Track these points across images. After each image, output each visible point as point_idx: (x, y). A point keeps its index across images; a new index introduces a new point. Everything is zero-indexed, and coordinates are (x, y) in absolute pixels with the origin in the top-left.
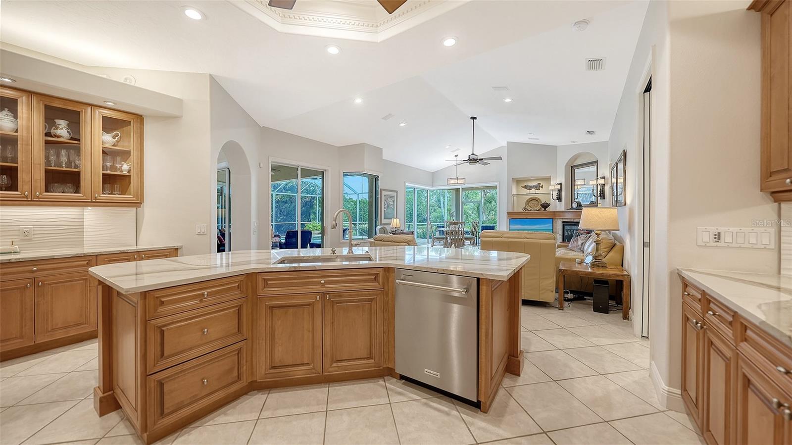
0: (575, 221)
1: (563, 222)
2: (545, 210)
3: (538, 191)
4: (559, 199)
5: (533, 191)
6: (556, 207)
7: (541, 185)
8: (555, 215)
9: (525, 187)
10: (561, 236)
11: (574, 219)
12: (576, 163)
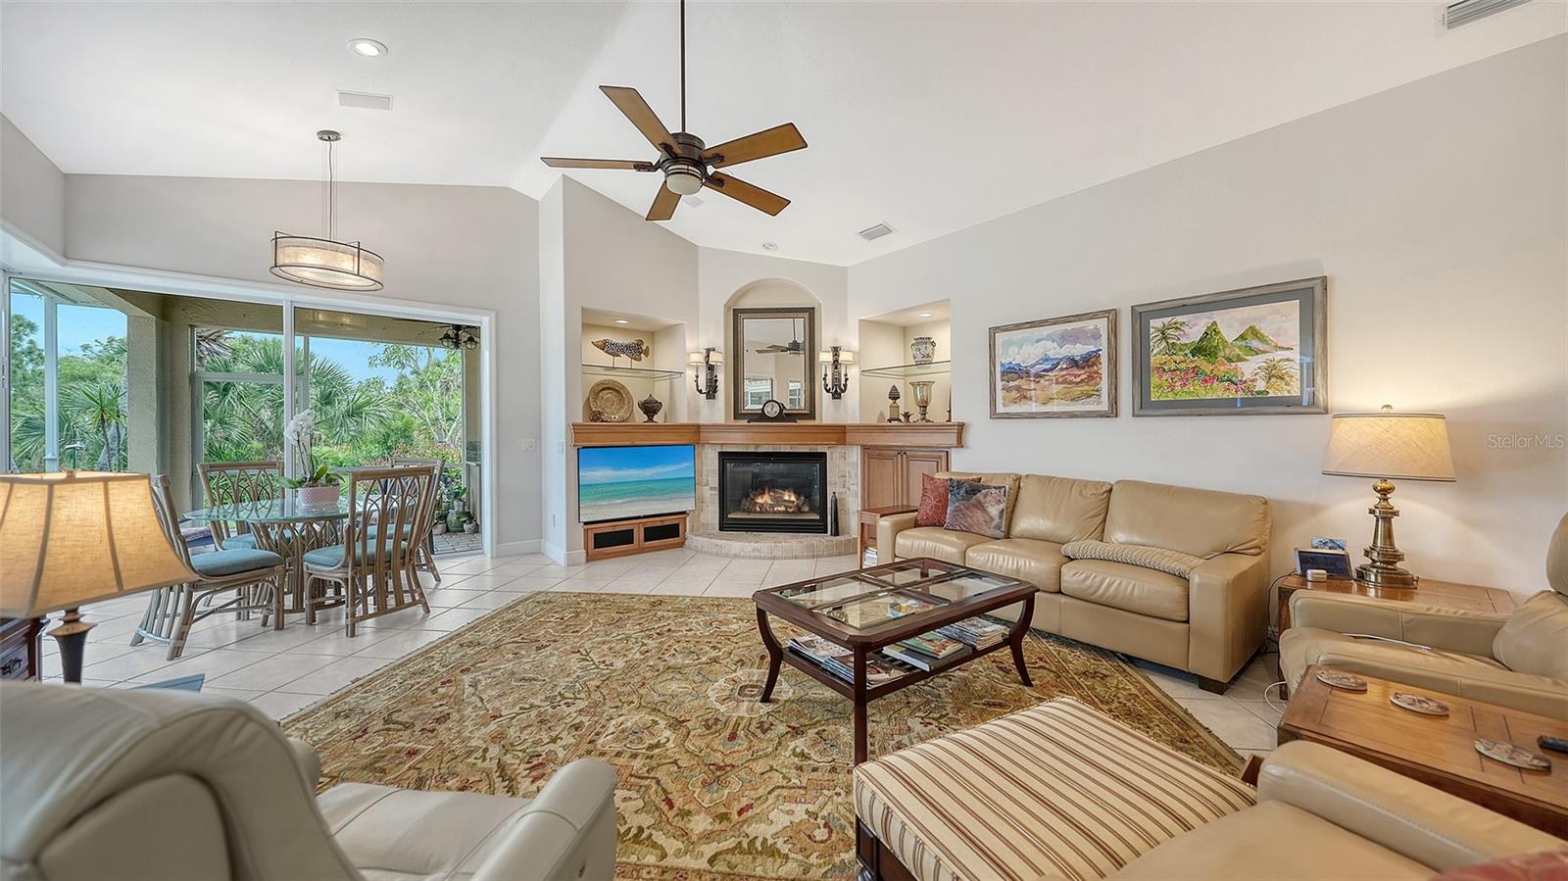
0: (759, 451)
1: (721, 454)
2: (650, 419)
3: (636, 364)
4: (711, 392)
5: (623, 361)
6: (697, 413)
7: (644, 348)
8: (694, 435)
9: (604, 346)
10: (717, 493)
11: (757, 446)
12: (746, 304)
